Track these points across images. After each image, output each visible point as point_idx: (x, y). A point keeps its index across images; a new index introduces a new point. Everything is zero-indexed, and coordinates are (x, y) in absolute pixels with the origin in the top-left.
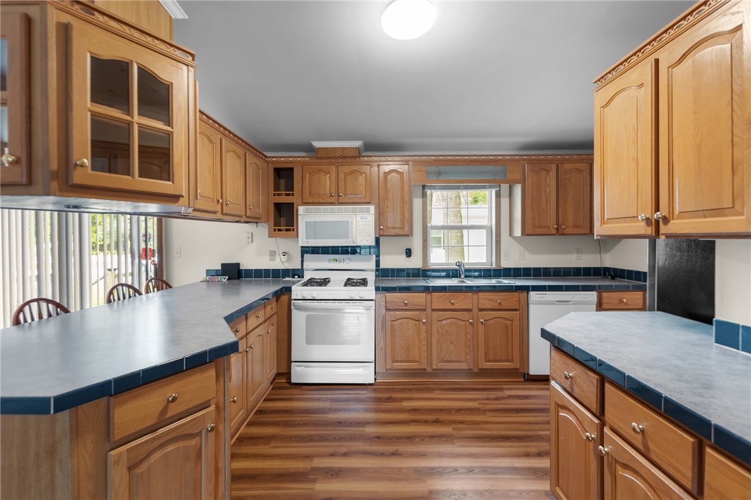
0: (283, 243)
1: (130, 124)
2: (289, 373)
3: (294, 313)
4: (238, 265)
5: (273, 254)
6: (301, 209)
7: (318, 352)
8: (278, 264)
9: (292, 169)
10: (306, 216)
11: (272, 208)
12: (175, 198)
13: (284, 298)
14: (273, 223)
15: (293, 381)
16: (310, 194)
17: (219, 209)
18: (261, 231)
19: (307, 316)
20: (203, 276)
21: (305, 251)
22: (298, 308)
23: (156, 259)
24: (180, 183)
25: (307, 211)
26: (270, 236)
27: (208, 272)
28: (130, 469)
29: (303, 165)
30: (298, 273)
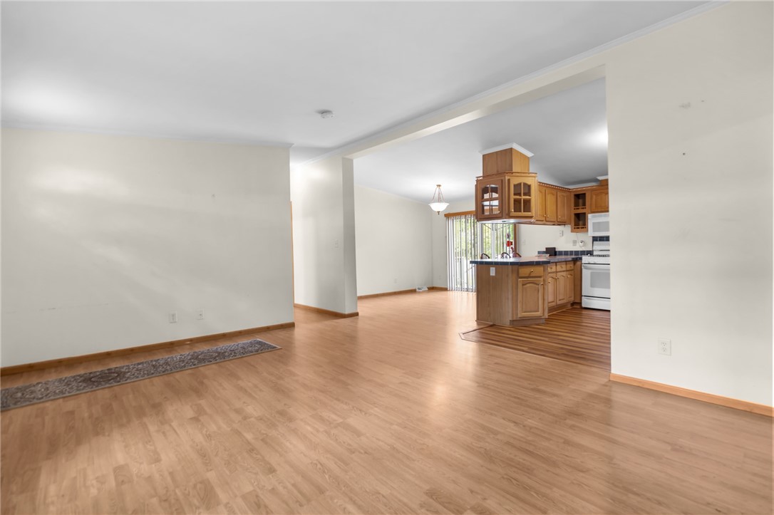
0: (580, 236)
1: (521, 199)
2: (581, 303)
3: (584, 271)
4: (555, 248)
5: (575, 242)
6: (590, 216)
7: (598, 292)
8: (578, 248)
9: (585, 194)
10: (592, 219)
11: (573, 216)
12: (531, 217)
13: (578, 263)
14: (573, 224)
15: (583, 306)
16: (596, 207)
17: (544, 219)
18: (567, 229)
19: (592, 273)
20: (537, 254)
21: (595, 239)
22: (586, 268)
23: (513, 246)
24: (533, 213)
25: (593, 217)
26: (572, 232)
27: (539, 252)
28: (523, 285)
29: (592, 190)
30: (590, 253)
